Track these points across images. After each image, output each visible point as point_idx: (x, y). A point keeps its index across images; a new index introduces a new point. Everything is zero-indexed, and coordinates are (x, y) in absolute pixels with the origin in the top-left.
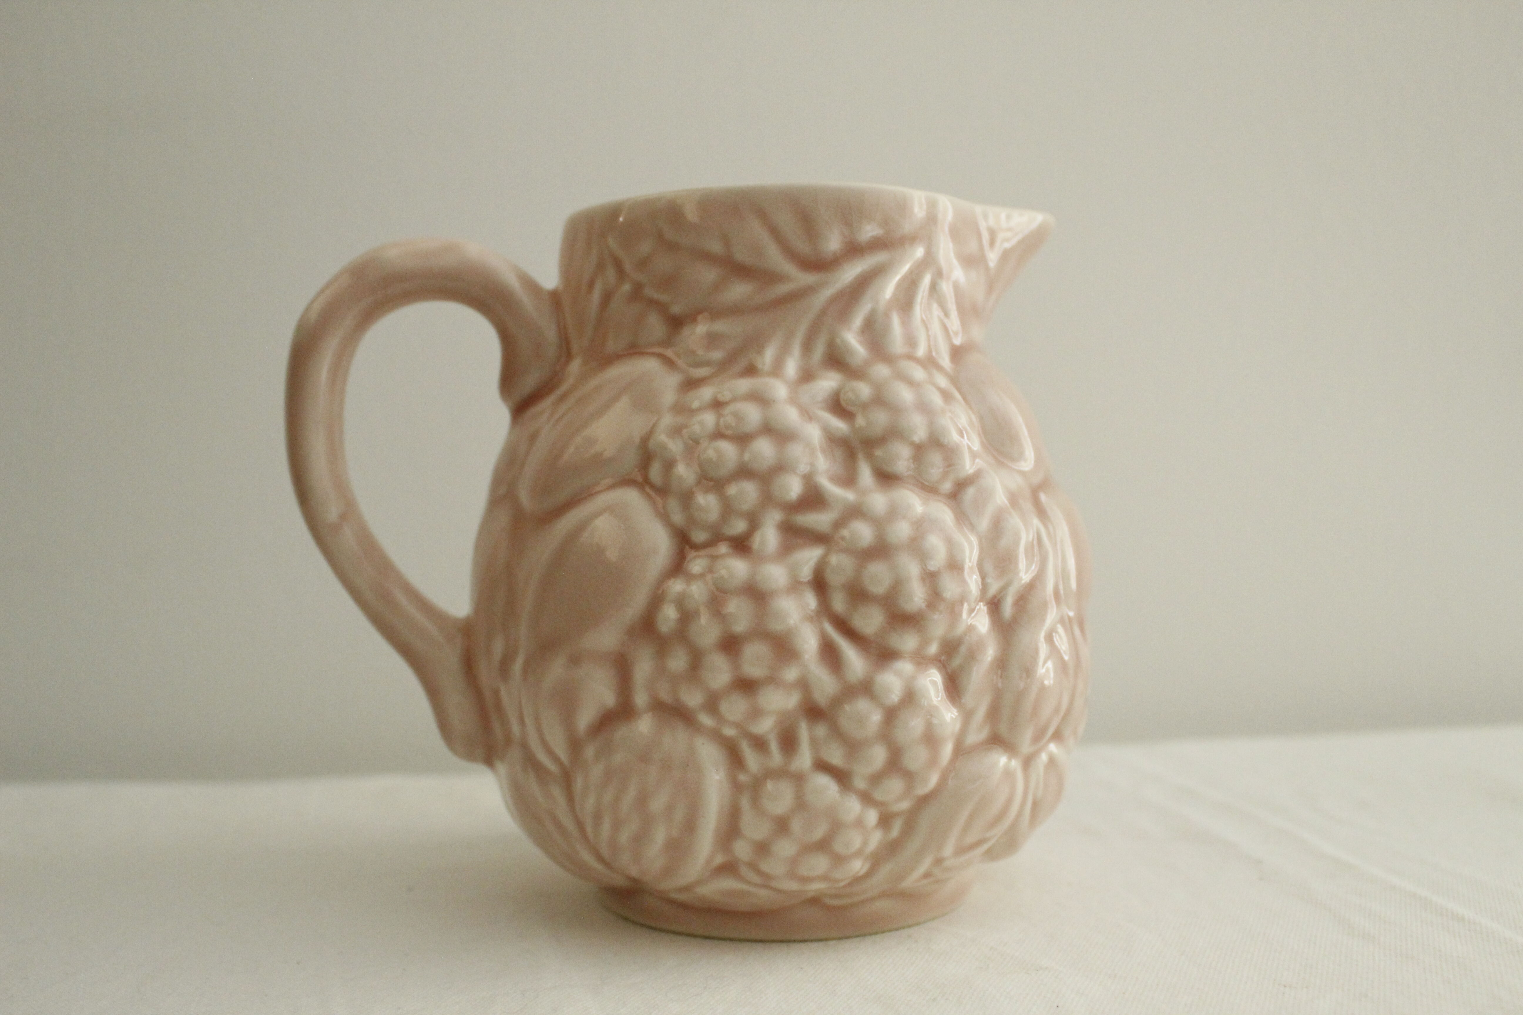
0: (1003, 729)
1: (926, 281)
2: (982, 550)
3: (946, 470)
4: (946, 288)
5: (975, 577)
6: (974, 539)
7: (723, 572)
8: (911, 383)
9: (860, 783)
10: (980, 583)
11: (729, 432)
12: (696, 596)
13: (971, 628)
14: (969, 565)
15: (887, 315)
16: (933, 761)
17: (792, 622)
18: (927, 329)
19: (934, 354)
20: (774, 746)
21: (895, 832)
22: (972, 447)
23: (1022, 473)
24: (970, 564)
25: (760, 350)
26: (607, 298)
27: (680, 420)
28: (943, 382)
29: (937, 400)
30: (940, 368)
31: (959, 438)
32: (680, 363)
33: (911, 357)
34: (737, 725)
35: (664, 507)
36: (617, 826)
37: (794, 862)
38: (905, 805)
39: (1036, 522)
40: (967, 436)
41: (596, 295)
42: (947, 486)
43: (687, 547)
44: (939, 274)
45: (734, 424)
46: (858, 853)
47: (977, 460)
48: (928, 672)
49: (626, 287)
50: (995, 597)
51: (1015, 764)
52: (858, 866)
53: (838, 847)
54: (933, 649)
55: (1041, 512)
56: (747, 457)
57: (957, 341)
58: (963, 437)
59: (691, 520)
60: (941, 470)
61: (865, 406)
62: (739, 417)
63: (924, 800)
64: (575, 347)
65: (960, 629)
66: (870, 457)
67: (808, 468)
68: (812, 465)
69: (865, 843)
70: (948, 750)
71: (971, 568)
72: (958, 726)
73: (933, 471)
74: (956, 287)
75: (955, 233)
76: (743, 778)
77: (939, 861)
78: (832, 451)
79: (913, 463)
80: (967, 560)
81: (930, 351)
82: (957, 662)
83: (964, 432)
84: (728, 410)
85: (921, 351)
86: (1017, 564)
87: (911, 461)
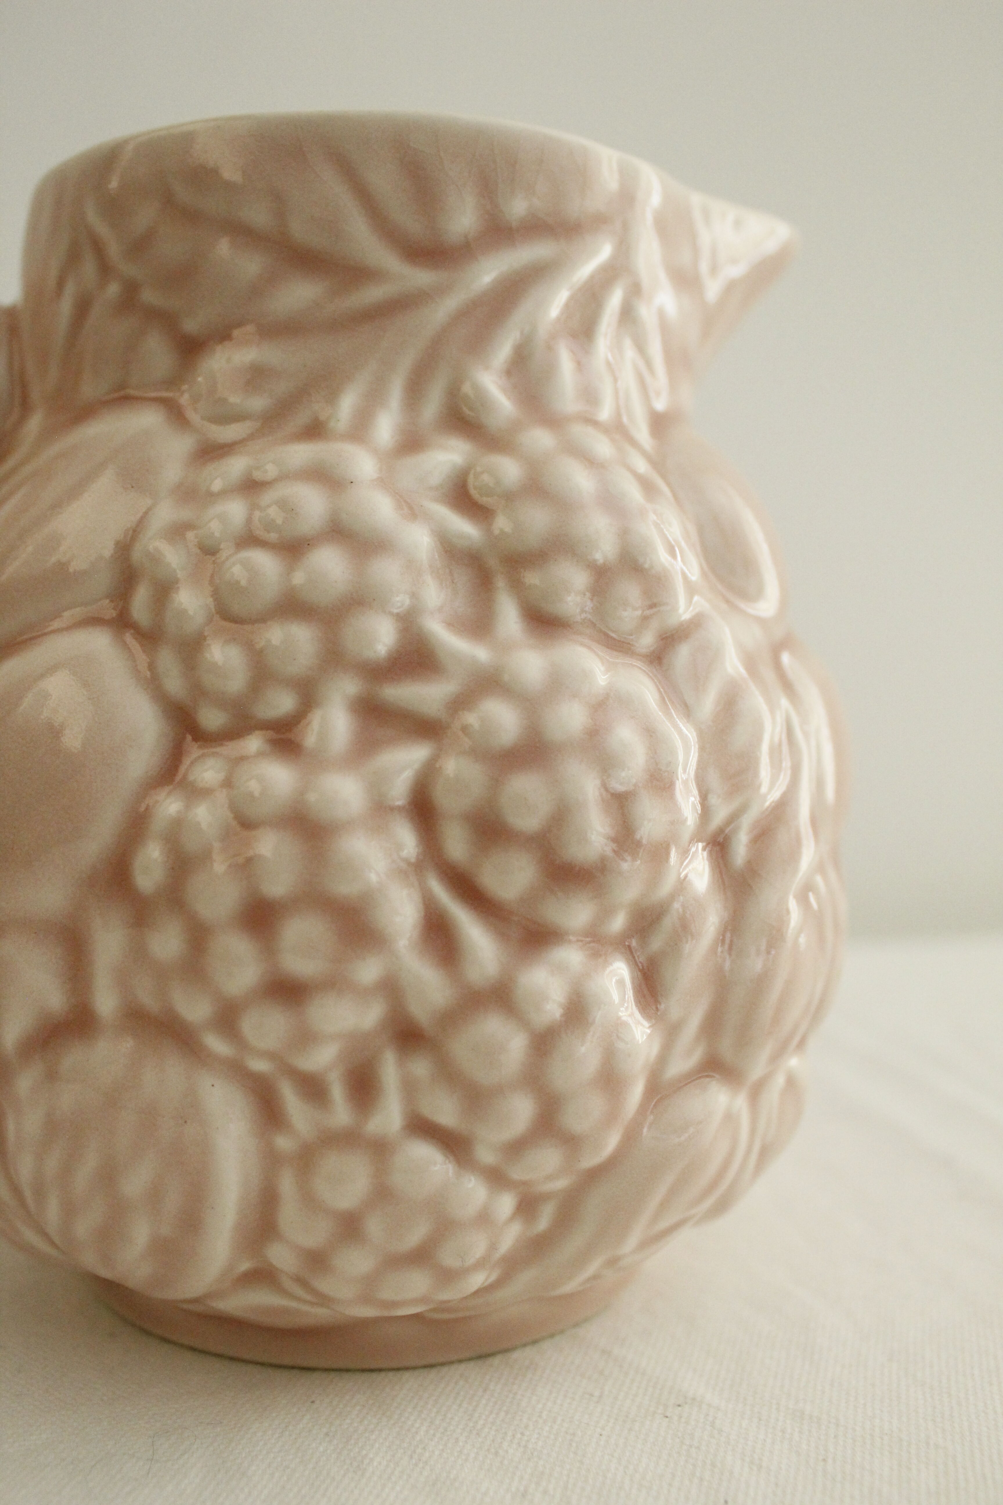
0: (726, 1047)
1: (615, 300)
2: (702, 749)
3: (648, 612)
4: (646, 313)
5: (692, 799)
6: (691, 734)
7: (254, 786)
8: (590, 461)
9: (486, 1155)
10: (699, 808)
11: (273, 537)
12: (204, 826)
13: (682, 885)
14: (682, 778)
15: (550, 348)
16: (611, 1117)
17: (373, 878)
18: (615, 380)
19: (625, 419)
20: (338, 1092)
21: (543, 1222)
22: (689, 575)
23: (761, 621)
24: (685, 777)
25: (332, 397)
26: (83, 308)
27: (186, 514)
28: (642, 466)
29: (634, 494)
30: (634, 443)
31: (669, 558)
32: (193, 416)
33: (591, 421)
34: (271, 1056)
35: (152, 666)
36: (69, 1210)
37: (371, 1281)
38: (561, 1184)
39: (784, 702)
40: (682, 557)
41: (66, 306)
42: (647, 641)
43: (189, 738)
44: (635, 291)
45: (279, 521)
46: (480, 1265)
47: (696, 598)
48: (611, 968)
49: (113, 289)
50: (721, 831)
51: (741, 1102)
52: (478, 1280)
53: (448, 1258)
54: (618, 923)
55: (788, 686)
56: (299, 578)
57: (660, 405)
58: (674, 556)
59: (198, 690)
60: (639, 613)
61: (510, 497)
62: (287, 507)
63: (594, 1175)
64: (36, 394)
65: (666, 888)
66: (517, 586)
67: (407, 602)
68: (414, 595)
69: (493, 1247)
70: (636, 1093)
71: (685, 782)
72: (655, 1050)
73: (625, 614)
74: (661, 315)
75: (662, 227)
76: (283, 1143)
77: (613, 1262)
78: (451, 572)
79: (592, 600)
80: (680, 770)
81: (618, 414)
82: (656, 943)
83: (677, 549)
84: (268, 497)
85: (605, 414)
86: (756, 774)
87: (588, 594)
